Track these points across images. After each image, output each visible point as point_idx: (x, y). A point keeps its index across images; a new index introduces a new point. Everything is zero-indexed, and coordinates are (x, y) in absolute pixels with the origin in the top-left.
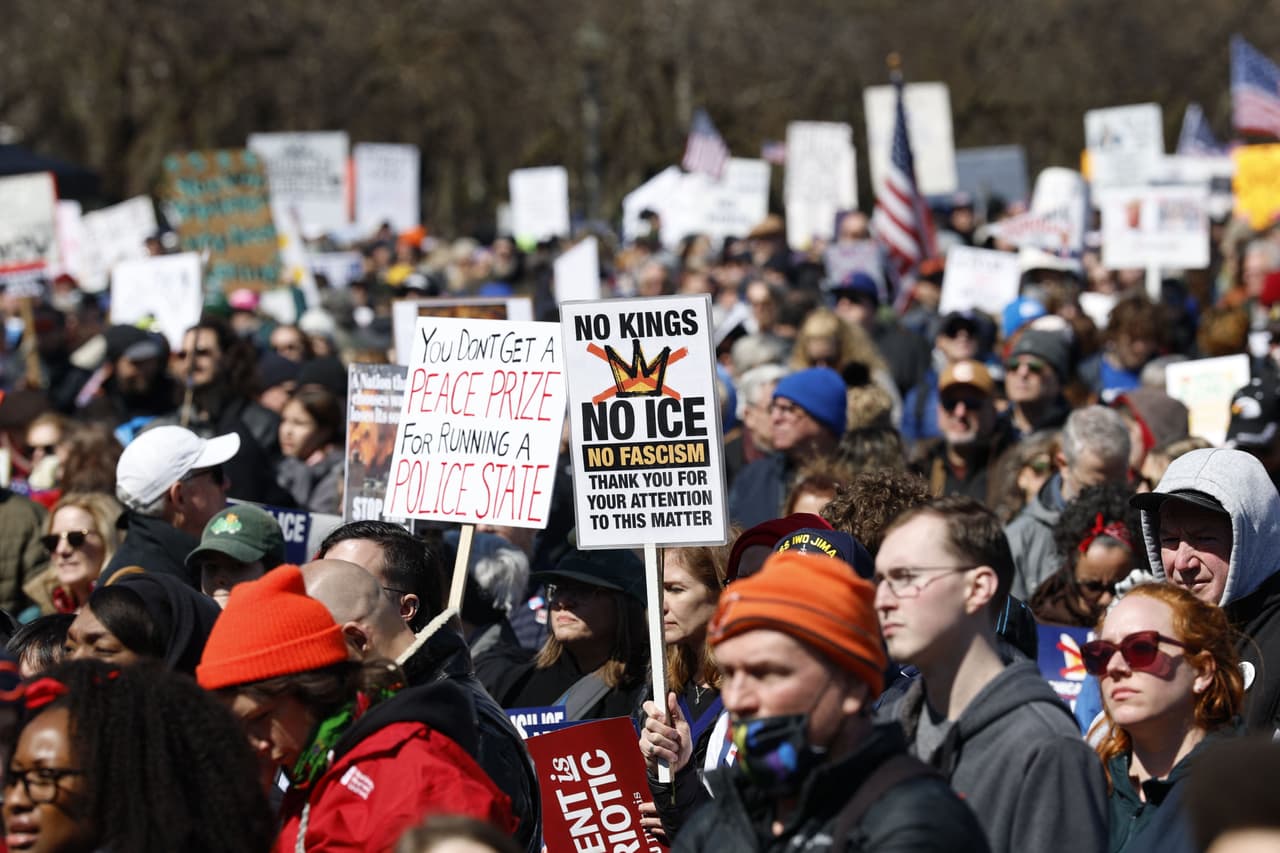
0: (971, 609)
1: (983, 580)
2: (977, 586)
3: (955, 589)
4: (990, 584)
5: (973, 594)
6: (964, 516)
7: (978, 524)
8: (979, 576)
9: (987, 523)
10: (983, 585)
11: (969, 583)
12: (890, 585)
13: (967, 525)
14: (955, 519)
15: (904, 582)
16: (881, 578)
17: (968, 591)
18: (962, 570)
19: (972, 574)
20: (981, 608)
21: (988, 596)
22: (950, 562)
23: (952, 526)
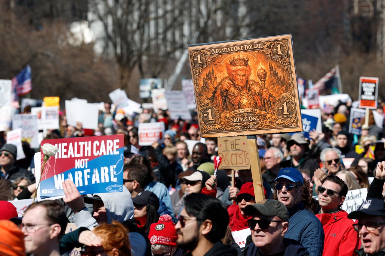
0: (52, 237)
1: (56, 228)
2: (54, 230)
3: (47, 231)
4: (58, 229)
5: (53, 233)
6: (52, 207)
7: (57, 210)
8: (55, 227)
9: (59, 209)
10: (56, 229)
11: (51, 229)
12: (26, 228)
13: (53, 210)
14: (49, 208)
15: (31, 228)
16: (23, 225)
17: (51, 232)
18: (50, 225)
19: (53, 226)
20: (55, 237)
21: (57, 233)
22: (46, 222)
23: (48, 211)
